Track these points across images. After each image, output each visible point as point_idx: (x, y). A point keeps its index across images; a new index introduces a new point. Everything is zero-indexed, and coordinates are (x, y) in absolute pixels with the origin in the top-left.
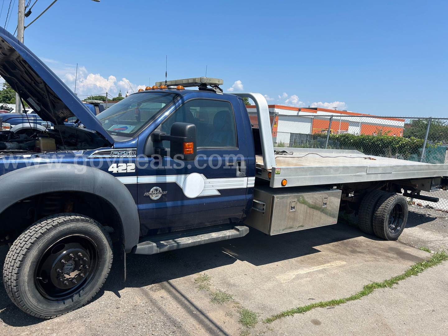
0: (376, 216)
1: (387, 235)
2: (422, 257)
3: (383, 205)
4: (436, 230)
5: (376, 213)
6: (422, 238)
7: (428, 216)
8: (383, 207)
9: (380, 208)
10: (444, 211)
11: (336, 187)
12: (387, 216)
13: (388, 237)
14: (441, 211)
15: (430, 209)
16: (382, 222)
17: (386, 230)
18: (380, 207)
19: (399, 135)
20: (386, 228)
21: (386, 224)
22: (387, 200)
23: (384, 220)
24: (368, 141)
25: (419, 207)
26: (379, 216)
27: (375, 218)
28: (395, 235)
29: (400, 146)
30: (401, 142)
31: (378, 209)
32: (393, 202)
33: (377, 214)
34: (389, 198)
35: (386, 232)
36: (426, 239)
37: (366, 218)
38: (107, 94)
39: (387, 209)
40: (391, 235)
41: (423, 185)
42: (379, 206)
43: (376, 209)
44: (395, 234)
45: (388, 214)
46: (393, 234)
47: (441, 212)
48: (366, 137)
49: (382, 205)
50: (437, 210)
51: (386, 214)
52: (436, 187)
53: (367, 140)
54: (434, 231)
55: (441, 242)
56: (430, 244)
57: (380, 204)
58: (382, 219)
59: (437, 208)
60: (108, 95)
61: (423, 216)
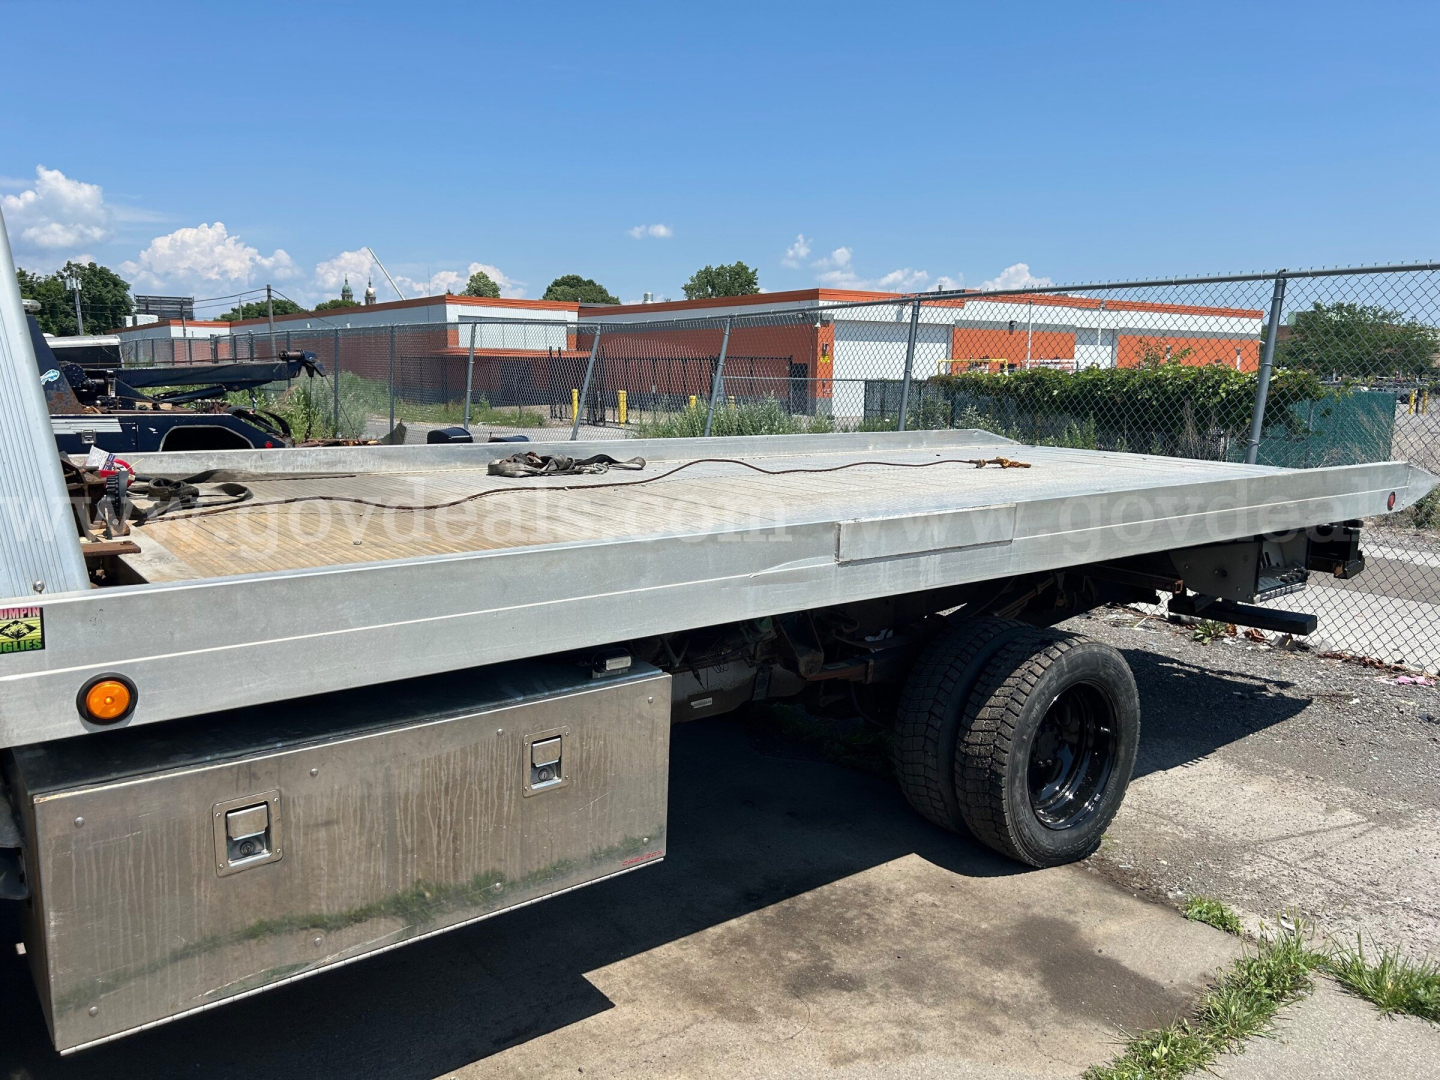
0: (966, 754)
1: (1025, 845)
2: (1178, 978)
3: (998, 698)
4: (1299, 767)
5: (966, 739)
6: (1221, 830)
7: (1277, 690)
8: (997, 712)
9: (980, 715)
10: (1353, 657)
11: (626, 662)
12: (1014, 756)
13: (1031, 854)
14: (1341, 658)
15: (1298, 652)
16: (992, 785)
17: (1017, 824)
18: (985, 713)
19: (1233, 361)
20: (1015, 815)
21: (1013, 797)
22: (1018, 673)
23: (999, 776)
24: (1109, 391)
25: (1250, 648)
26: (978, 757)
27: (963, 767)
28: (1075, 835)
29: (1222, 399)
30: (1224, 385)
31: (974, 719)
32: (1042, 684)
33: (968, 744)
34: (1025, 665)
35: (1019, 833)
36: (1239, 831)
37: (926, 766)
38: (269, 290)
39: (1012, 719)
40: (1045, 840)
41: (1224, 573)
42: (980, 707)
43: (965, 718)
44: (1075, 833)
45: (1020, 745)
46: (1065, 835)
47: (1338, 663)
48: (1104, 376)
49: (992, 701)
50: (1325, 656)
51: (1009, 745)
52: (1282, 580)
53: (1106, 386)
54: (1290, 772)
55: (1310, 847)
56: (1250, 863)
57: (983, 695)
58: (993, 772)
59: (1324, 649)
60: (272, 293)
61: (1253, 698)
